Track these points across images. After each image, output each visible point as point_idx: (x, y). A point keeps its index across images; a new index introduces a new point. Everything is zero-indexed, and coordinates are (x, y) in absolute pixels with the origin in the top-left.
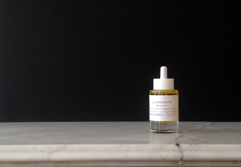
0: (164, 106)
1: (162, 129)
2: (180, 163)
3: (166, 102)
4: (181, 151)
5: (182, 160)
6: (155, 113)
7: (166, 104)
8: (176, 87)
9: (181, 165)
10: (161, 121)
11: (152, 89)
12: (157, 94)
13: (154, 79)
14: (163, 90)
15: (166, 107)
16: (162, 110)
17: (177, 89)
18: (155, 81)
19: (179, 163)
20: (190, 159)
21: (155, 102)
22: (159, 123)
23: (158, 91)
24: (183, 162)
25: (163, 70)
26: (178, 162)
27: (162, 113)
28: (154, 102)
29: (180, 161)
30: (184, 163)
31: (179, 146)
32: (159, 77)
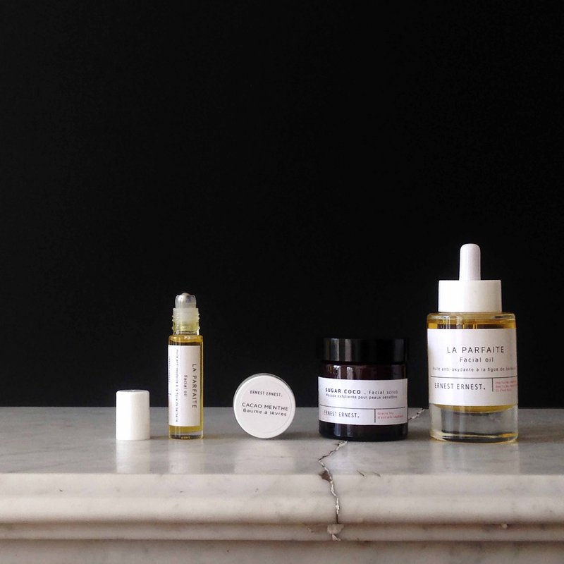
0: (483, 360)
1: (468, 431)
2: (332, 531)
3: (489, 350)
4: (335, 495)
5: (337, 521)
6: (455, 382)
7: (489, 355)
8: (508, 303)
9: (334, 537)
10: (466, 407)
11: (435, 310)
12: (453, 327)
13: (440, 281)
14: (472, 314)
15: (492, 365)
16: (481, 374)
17: (511, 312)
18: (444, 286)
19: (330, 531)
20: (360, 520)
21: (454, 350)
22: (463, 411)
23: (454, 316)
24: (342, 526)
25: (468, 254)
26: (326, 528)
27: (478, 382)
28: (451, 350)
29: (331, 523)
30: (342, 530)
31: (329, 480)
32: (455, 276)
